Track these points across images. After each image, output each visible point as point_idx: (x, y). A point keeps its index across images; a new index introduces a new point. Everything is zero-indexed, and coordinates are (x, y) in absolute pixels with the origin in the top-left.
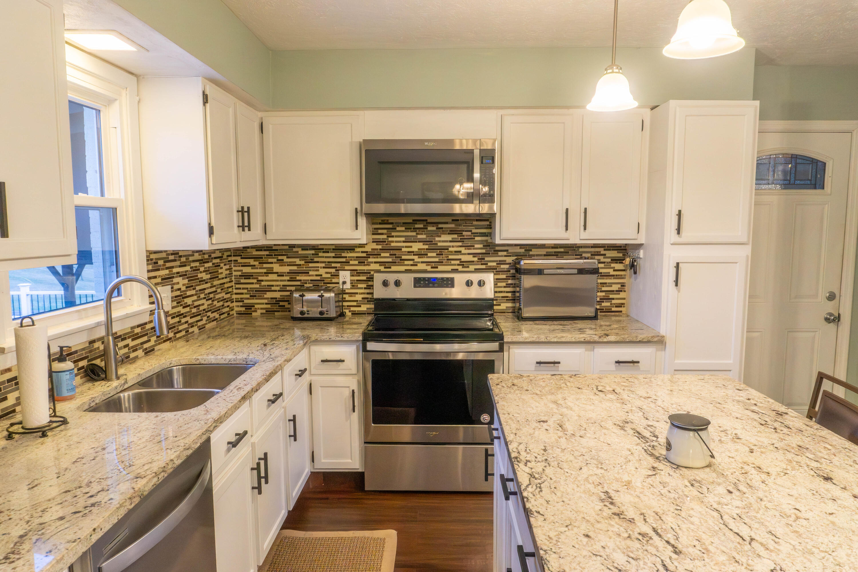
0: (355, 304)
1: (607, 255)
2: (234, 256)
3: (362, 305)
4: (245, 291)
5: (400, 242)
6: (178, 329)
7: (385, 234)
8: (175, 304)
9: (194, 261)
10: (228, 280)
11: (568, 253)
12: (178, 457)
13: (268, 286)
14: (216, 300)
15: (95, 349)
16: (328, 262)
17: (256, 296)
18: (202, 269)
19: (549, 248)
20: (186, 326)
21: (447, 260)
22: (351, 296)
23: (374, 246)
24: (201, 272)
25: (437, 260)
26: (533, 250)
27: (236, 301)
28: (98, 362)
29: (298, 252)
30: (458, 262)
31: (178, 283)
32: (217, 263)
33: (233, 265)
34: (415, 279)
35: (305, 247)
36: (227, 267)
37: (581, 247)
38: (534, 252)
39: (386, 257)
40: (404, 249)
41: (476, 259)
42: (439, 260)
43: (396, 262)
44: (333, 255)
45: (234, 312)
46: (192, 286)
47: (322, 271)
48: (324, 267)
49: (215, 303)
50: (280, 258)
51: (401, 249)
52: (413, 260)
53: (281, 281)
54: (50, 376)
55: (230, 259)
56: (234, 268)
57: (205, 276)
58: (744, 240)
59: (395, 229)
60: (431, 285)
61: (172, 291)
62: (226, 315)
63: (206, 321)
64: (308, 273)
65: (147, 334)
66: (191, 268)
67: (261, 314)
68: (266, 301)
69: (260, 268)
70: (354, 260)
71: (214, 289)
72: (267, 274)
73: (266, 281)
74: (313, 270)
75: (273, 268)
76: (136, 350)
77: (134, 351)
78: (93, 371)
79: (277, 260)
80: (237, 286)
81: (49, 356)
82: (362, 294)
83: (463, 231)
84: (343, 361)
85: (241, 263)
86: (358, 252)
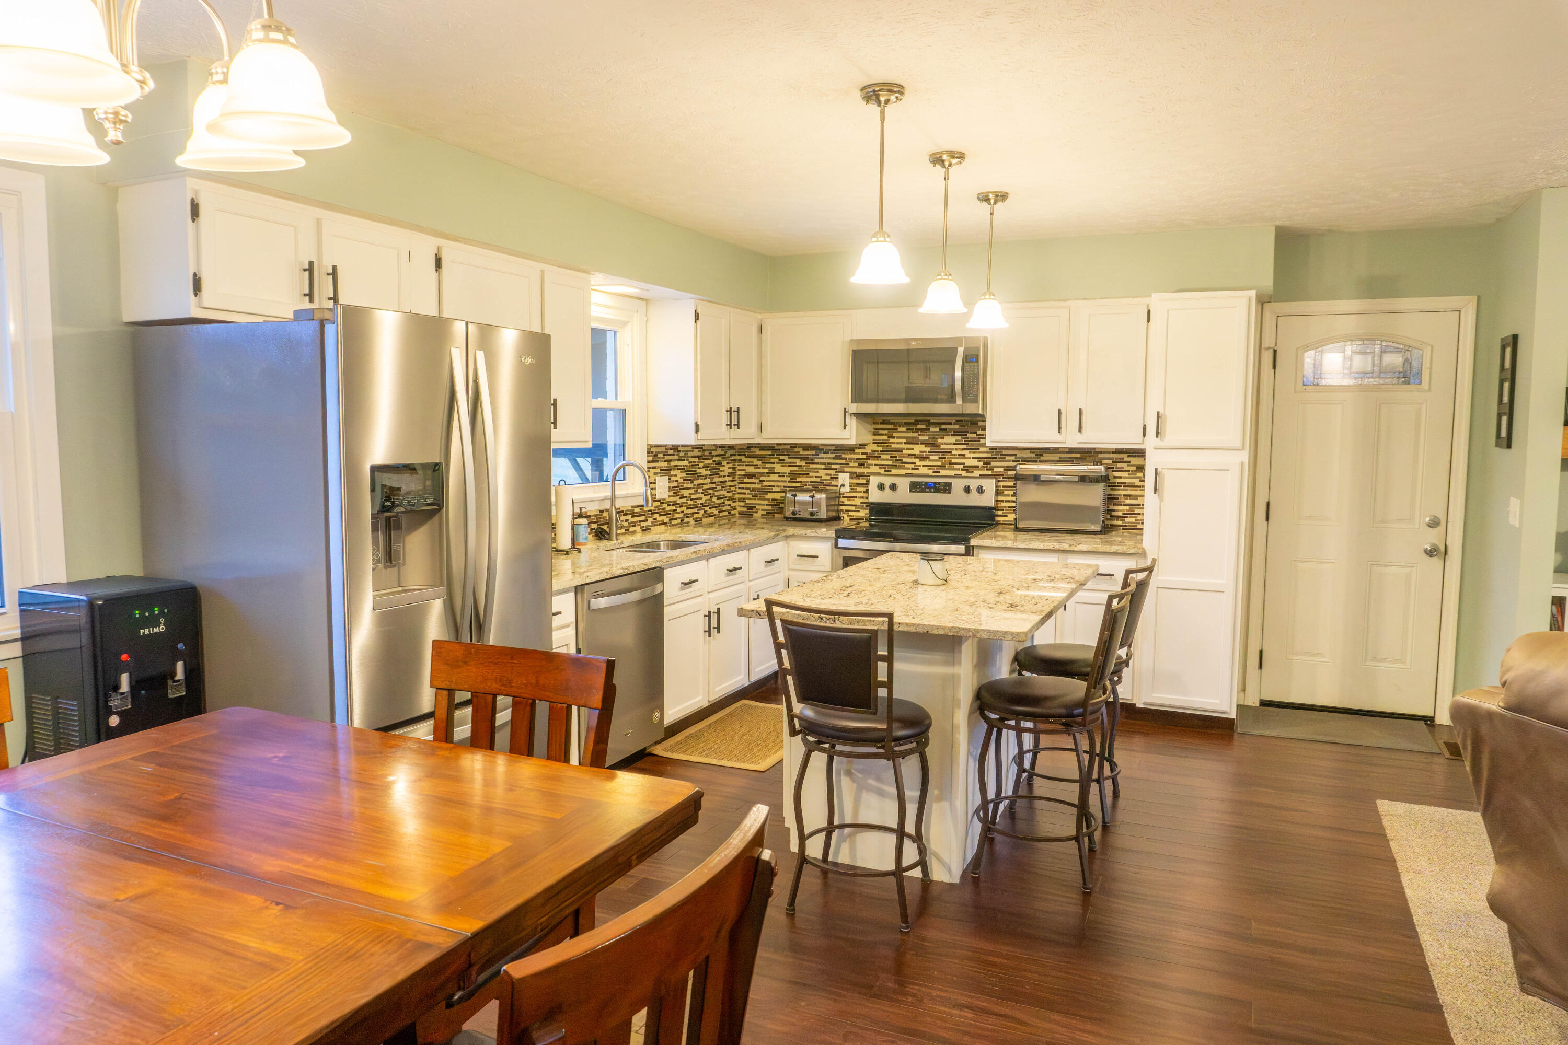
0: (853, 508)
1: (1132, 463)
2: (739, 455)
3: (861, 510)
4: (748, 491)
5: (901, 443)
6: (673, 516)
7: (886, 435)
8: (671, 493)
9: (693, 457)
10: (731, 478)
11: (1085, 459)
12: (638, 566)
13: (769, 486)
14: (715, 496)
15: (604, 517)
16: (829, 464)
17: (757, 497)
18: (701, 465)
19: (1063, 452)
20: (682, 515)
21: (950, 464)
22: (850, 500)
23: (875, 447)
24: (699, 468)
25: (939, 463)
26: (1044, 454)
27: (739, 501)
28: (605, 527)
29: (798, 452)
30: (962, 467)
31: (676, 475)
32: (719, 461)
33: (737, 464)
34: (911, 483)
35: (807, 447)
36: (731, 465)
37: (1100, 452)
38: (1046, 457)
39: (886, 459)
40: (905, 452)
41: (981, 464)
42: (942, 463)
43: (896, 465)
44: (833, 456)
45: (736, 512)
46: (690, 480)
47: (822, 473)
48: (824, 469)
49: (714, 499)
50: (782, 458)
51: (902, 452)
52: (914, 463)
53: (782, 481)
54: (573, 529)
55: (734, 457)
56: (738, 468)
57: (703, 472)
58: (1238, 444)
59: (897, 429)
60: (927, 490)
61: (669, 482)
62: (726, 513)
63: (703, 514)
64: (808, 474)
65: (644, 515)
66: (690, 463)
67: (762, 515)
68: (766, 502)
69: (763, 468)
70: (854, 462)
71: (713, 486)
72: (769, 474)
73: (768, 481)
74: (813, 472)
75: (774, 468)
76: (635, 526)
77: (633, 526)
78: (601, 533)
79: (780, 460)
80: (741, 486)
81: (573, 514)
82: (860, 498)
83: (968, 432)
84: (818, 557)
85: (745, 462)
86: (859, 453)
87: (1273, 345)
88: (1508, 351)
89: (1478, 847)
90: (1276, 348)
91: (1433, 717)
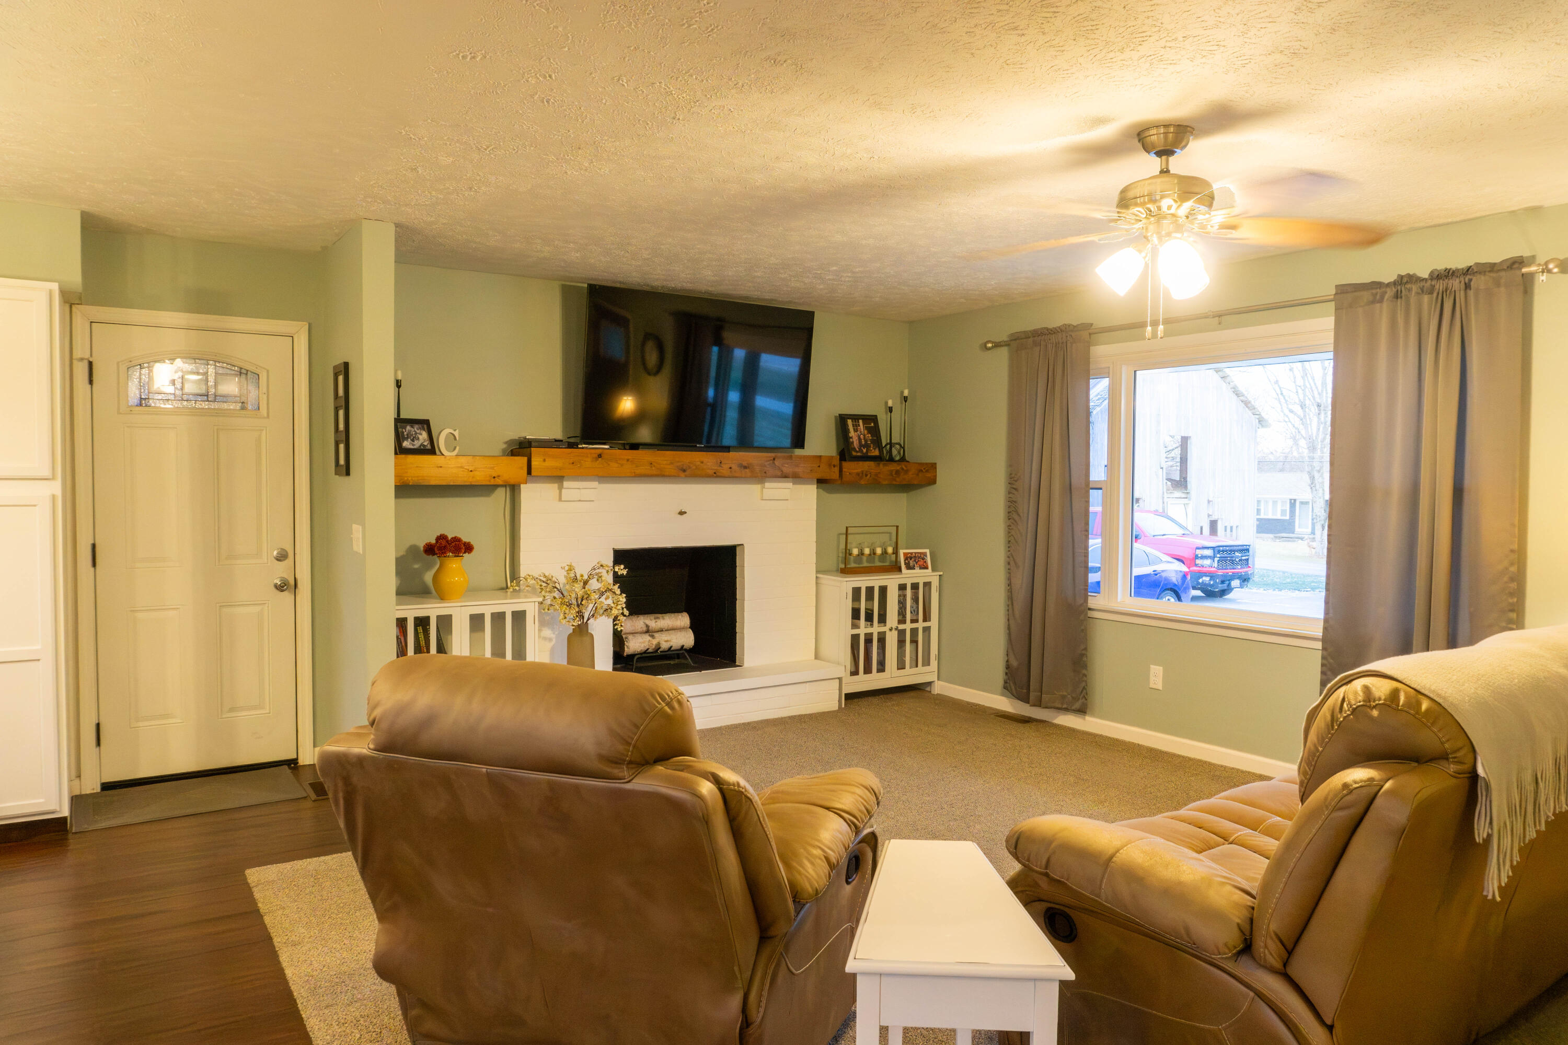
58: (47, 473)
87: (87, 355)
88: (341, 379)
89: (354, 891)
90: (91, 360)
91: (297, 759)
